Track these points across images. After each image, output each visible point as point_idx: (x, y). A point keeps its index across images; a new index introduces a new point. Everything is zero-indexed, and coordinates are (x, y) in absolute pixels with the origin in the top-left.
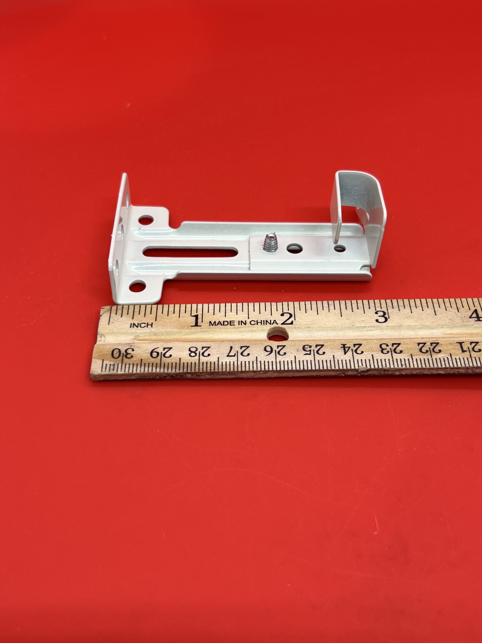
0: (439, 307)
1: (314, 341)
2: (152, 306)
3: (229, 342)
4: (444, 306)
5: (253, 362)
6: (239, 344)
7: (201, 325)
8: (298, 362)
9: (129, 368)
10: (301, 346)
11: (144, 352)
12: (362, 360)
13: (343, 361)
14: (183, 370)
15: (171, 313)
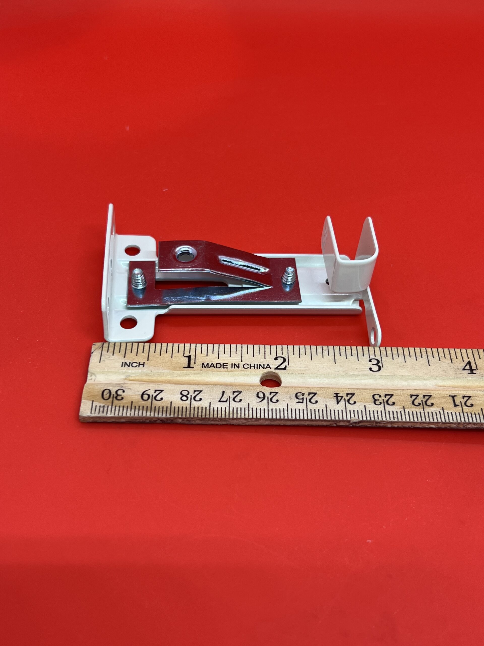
0: (432, 357)
1: (307, 389)
2: (144, 344)
3: (221, 386)
4: (438, 356)
5: (245, 408)
6: (232, 389)
7: (194, 367)
8: (291, 410)
9: (119, 410)
10: (294, 393)
11: (134, 394)
12: (354, 411)
13: (335, 412)
14: (174, 415)
15: (164, 352)
